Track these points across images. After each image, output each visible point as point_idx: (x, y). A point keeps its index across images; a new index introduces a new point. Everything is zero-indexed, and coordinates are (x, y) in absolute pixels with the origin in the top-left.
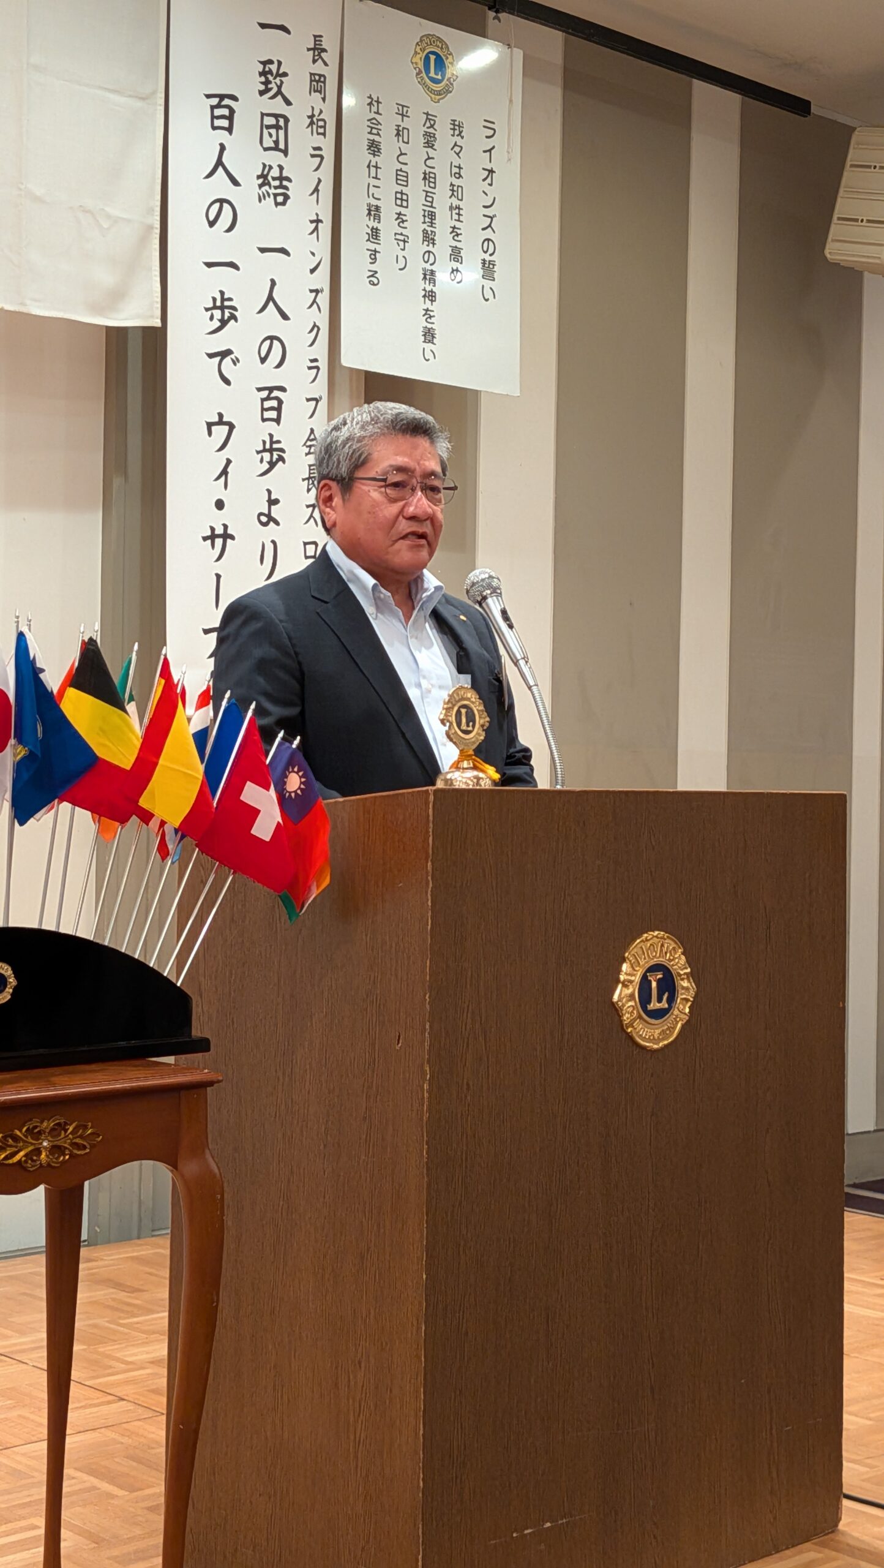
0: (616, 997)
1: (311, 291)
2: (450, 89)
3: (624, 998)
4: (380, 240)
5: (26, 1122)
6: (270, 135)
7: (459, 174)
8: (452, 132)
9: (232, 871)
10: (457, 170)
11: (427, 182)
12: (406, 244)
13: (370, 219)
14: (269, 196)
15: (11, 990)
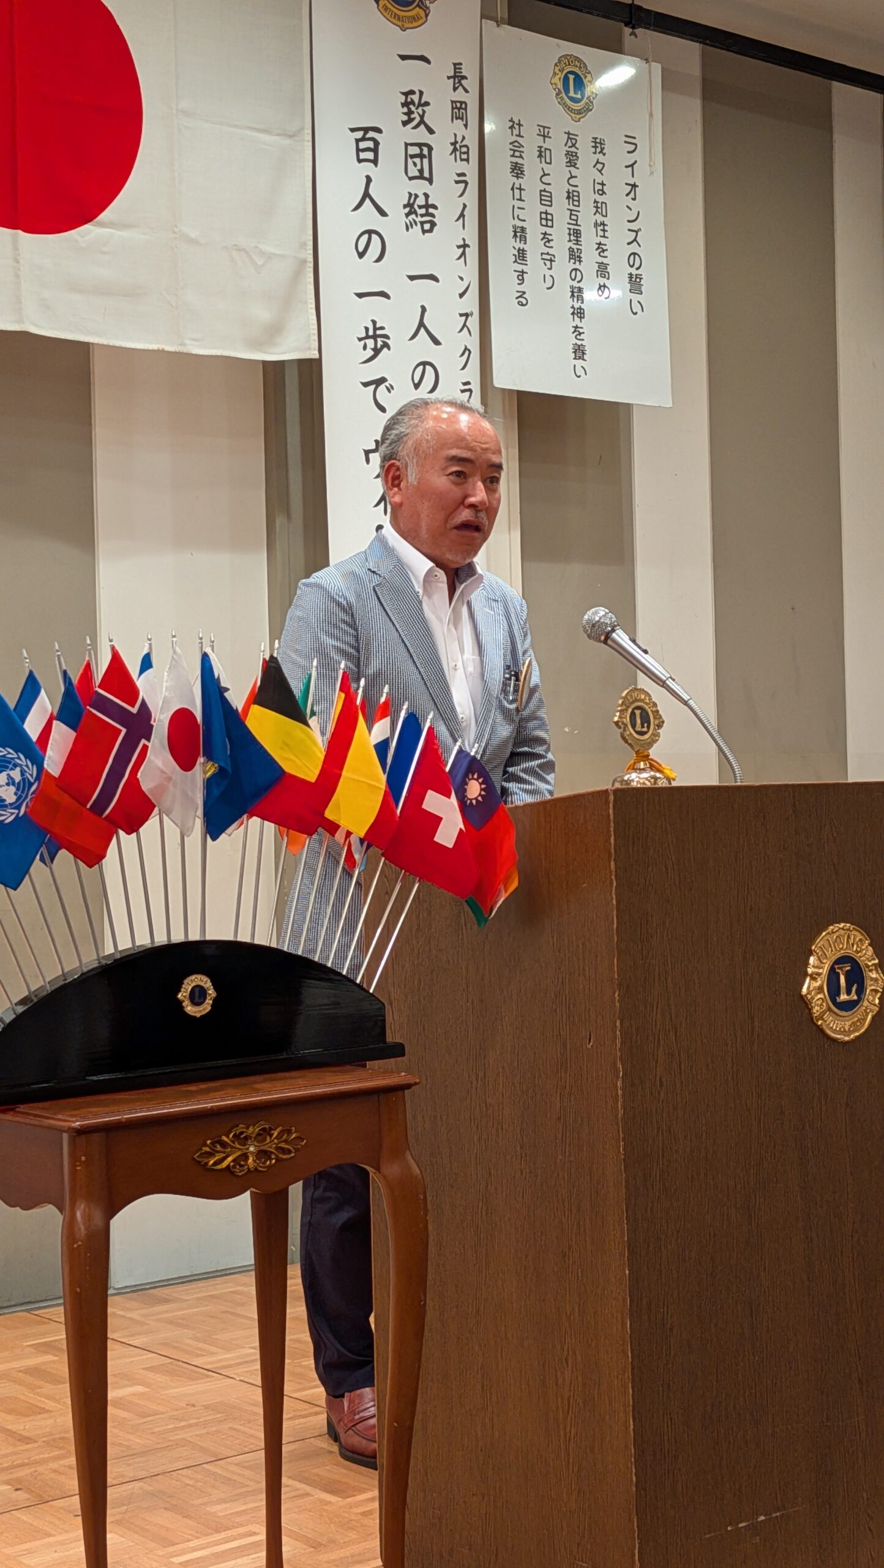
0: (804, 990)
1: (461, 315)
2: (591, 107)
3: (812, 991)
4: (526, 261)
5: (232, 1129)
6: (415, 164)
7: (602, 190)
8: (593, 150)
9: (418, 879)
10: (600, 187)
11: (571, 200)
12: (553, 263)
13: (516, 241)
14: (416, 224)
15: (211, 1002)
